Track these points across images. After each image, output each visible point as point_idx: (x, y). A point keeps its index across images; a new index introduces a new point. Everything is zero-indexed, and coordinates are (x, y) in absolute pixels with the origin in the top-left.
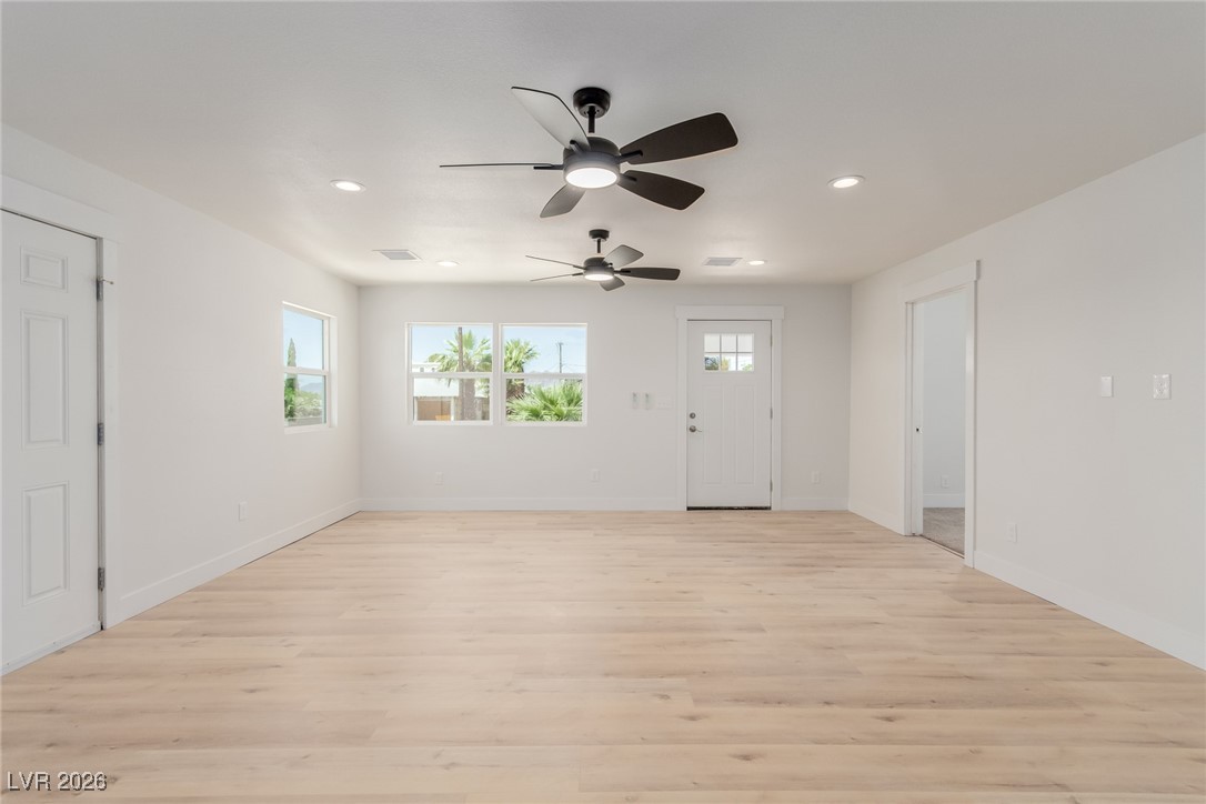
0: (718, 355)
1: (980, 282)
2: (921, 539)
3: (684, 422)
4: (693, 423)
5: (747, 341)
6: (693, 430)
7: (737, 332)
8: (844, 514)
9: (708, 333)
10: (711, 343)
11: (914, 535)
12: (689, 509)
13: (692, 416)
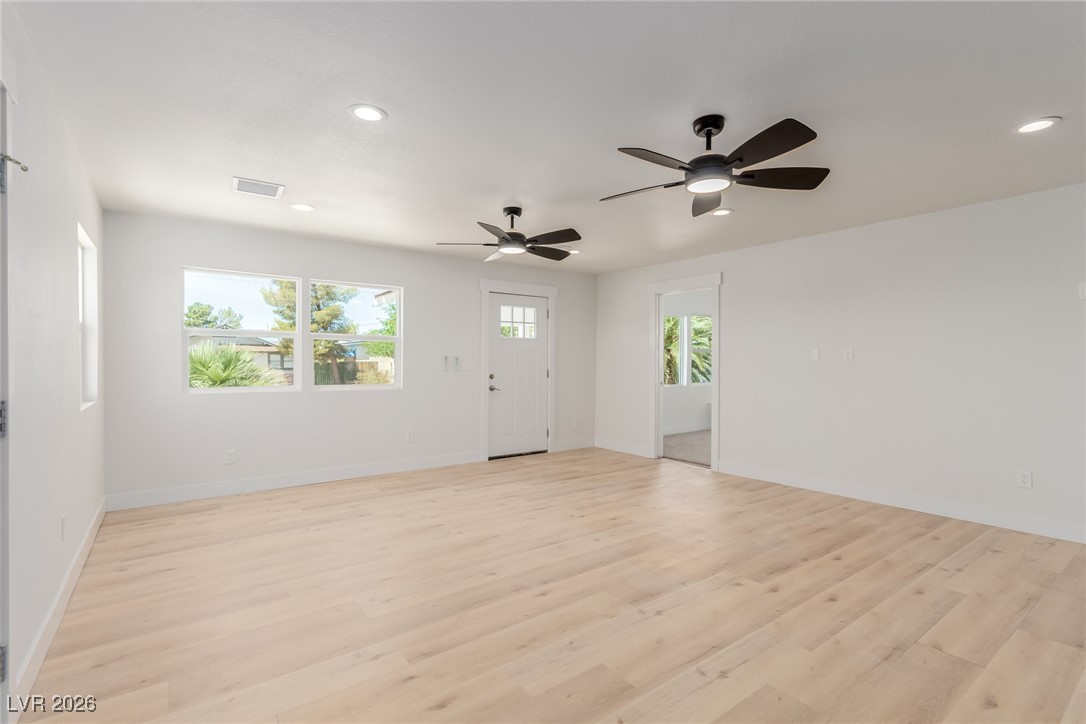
0: (510, 325)
1: (722, 287)
2: (664, 460)
3: (487, 383)
4: (493, 383)
5: (531, 313)
6: (492, 389)
7: (524, 306)
8: (593, 449)
9: (504, 305)
10: (505, 312)
11: (659, 458)
12: (490, 459)
13: (491, 377)
